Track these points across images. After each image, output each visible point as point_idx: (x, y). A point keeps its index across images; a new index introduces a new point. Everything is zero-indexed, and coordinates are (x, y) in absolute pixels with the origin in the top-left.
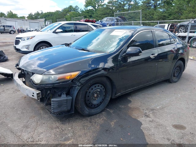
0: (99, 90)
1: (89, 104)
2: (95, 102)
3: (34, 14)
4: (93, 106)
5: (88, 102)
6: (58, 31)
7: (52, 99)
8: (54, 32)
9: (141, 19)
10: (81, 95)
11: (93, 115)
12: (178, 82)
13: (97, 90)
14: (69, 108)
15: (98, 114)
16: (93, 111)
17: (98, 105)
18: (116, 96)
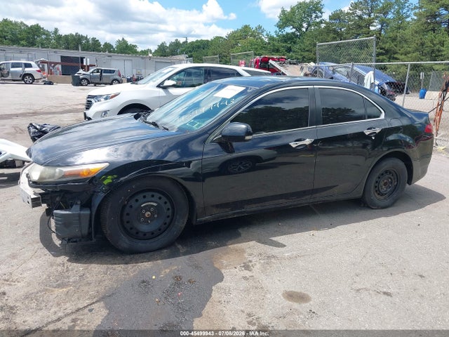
0: (155, 204)
1: (131, 229)
2: (144, 228)
3: (168, 45)
4: (141, 235)
5: (128, 226)
6: (168, 83)
7: (55, 211)
8: (159, 86)
9: (374, 59)
10: (109, 209)
11: (140, 253)
12: (390, 209)
13: (149, 203)
14: (85, 231)
15: (151, 251)
16: (141, 245)
17: (153, 235)
18: (201, 222)
